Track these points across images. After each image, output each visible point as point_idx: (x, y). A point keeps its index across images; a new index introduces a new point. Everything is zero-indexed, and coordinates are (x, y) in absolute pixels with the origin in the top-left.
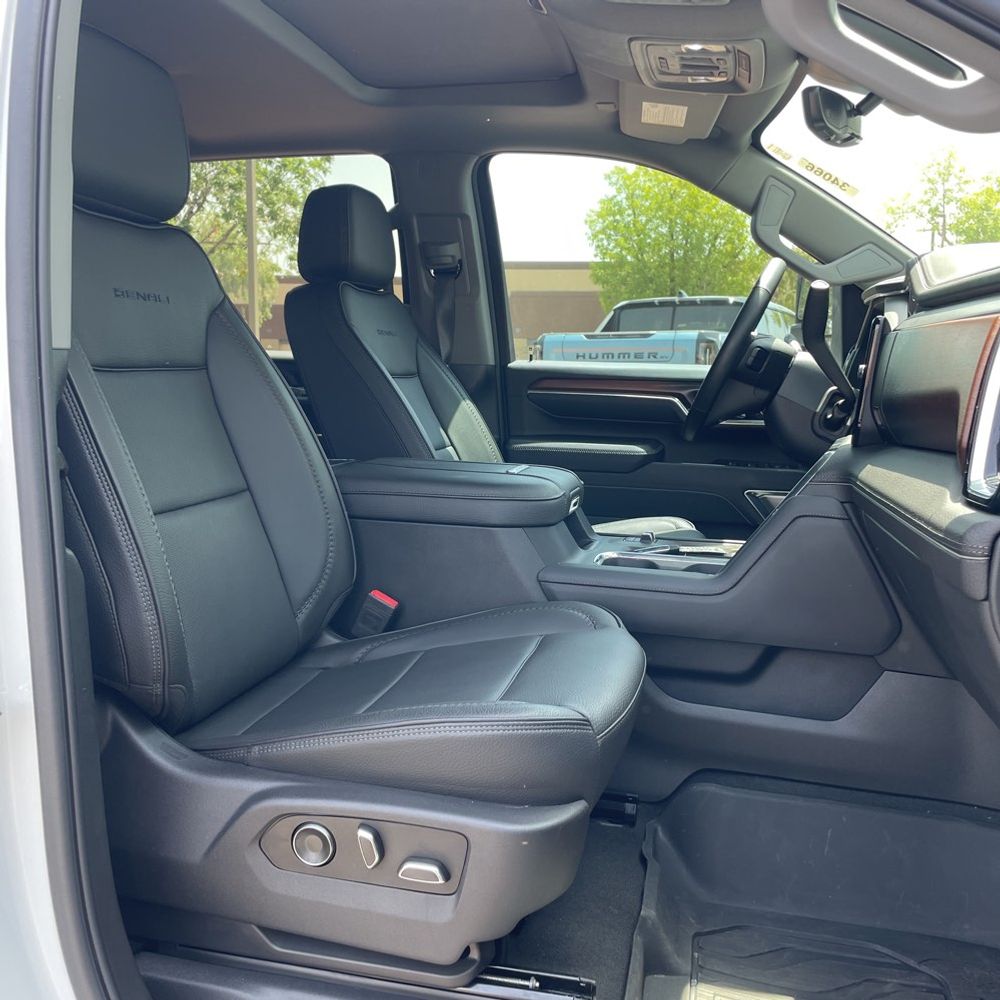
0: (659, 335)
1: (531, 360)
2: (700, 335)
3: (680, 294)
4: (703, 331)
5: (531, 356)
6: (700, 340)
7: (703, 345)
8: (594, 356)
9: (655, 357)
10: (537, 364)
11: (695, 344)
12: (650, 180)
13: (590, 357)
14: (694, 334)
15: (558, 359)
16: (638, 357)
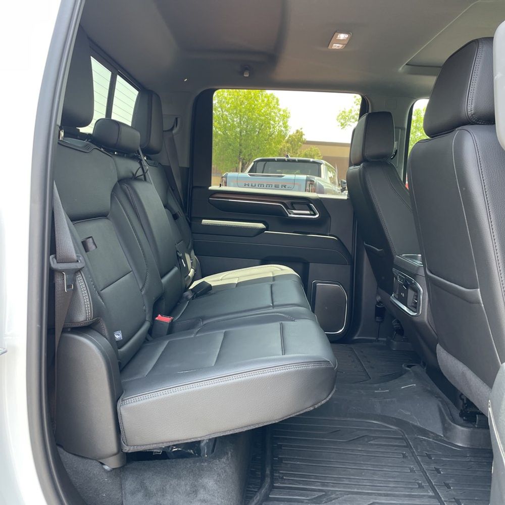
0: (287, 176)
1: (220, 186)
2: (307, 177)
3: (287, 156)
4: (308, 176)
5: (220, 184)
6: (307, 180)
7: (309, 182)
8: (253, 185)
9: (284, 187)
10: (223, 188)
11: (305, 183)
12: (230, 95)
13: (252, 186)
14: (304, 177)
15: (234, 186)
16: (277, 187)
